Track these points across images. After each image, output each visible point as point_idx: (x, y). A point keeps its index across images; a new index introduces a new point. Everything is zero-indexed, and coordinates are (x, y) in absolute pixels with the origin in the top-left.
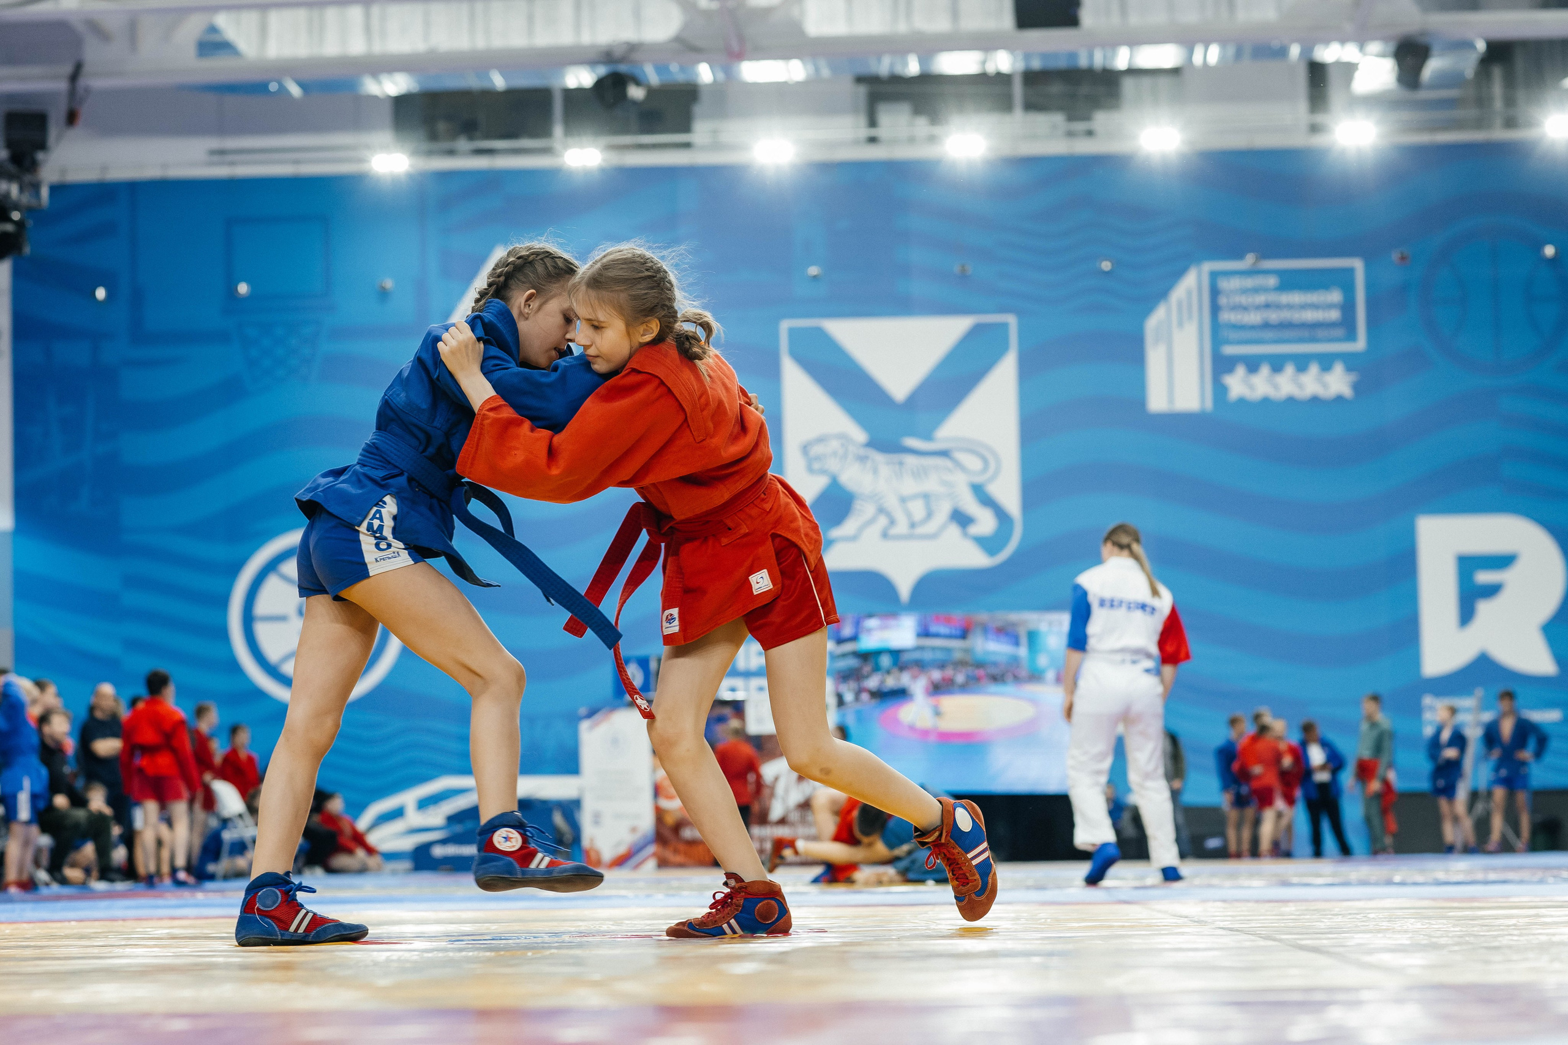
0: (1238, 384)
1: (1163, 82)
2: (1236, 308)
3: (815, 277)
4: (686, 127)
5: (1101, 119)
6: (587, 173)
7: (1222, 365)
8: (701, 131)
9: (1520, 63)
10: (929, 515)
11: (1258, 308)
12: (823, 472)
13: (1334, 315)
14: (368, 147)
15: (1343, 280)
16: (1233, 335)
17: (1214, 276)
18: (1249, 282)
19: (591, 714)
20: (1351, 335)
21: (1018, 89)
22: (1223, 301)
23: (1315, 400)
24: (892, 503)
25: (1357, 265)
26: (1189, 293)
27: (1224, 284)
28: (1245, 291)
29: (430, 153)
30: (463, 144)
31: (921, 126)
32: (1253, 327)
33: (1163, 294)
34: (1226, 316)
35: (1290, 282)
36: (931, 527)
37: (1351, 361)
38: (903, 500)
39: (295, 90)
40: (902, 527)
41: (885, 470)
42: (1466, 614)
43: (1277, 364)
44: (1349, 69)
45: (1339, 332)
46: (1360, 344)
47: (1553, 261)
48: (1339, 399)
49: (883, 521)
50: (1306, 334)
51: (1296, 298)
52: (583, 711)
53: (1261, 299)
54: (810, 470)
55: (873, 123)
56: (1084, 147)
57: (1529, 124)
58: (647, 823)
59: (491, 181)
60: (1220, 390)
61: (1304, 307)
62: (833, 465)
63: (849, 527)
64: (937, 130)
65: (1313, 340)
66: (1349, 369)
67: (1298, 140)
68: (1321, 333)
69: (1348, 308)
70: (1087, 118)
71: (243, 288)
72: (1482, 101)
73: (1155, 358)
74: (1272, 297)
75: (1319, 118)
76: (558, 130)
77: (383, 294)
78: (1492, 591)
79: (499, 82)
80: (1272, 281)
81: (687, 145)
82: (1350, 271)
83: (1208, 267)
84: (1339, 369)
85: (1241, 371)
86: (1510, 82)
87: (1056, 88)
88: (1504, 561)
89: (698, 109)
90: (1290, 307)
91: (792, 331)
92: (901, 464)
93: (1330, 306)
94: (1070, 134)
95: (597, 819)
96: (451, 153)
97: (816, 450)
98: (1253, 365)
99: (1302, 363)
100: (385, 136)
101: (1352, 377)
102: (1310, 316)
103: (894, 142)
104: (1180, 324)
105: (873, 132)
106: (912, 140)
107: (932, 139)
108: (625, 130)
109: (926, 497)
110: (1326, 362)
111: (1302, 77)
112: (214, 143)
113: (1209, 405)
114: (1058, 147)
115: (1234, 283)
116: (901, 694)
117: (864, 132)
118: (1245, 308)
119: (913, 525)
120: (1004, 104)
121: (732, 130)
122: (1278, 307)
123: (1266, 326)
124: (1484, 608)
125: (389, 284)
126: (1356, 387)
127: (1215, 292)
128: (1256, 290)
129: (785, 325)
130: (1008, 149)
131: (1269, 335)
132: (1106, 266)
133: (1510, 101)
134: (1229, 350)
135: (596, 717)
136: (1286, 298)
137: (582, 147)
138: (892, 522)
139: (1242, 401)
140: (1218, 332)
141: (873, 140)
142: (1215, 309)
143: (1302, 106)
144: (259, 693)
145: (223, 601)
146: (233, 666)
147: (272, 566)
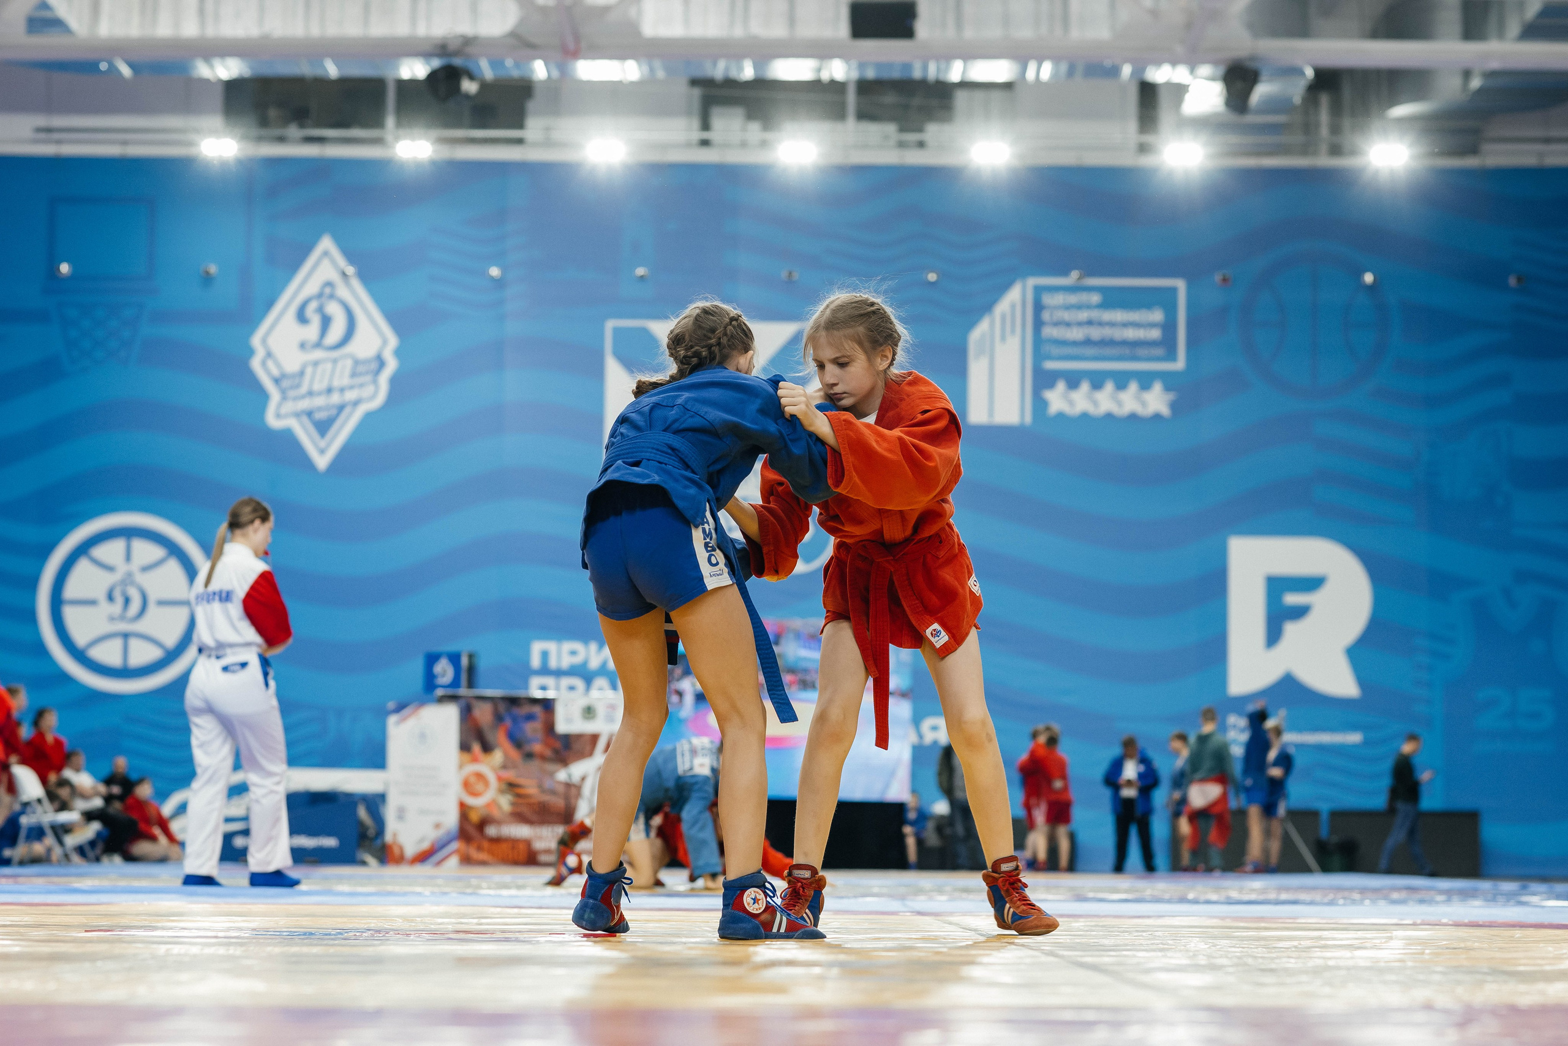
0: (1057, 400)
1: (996, 95)
2: (1057, 324)
3: (642, 277)
4: (520, 124)
5: (933, 131)
6: (418, 165)
7: (1043, 380)
8: (534, 128)
9: (1347, 92)
11: (1080, 324)
13: (1155, 334)
14: (197, 131)
15: (1165, 300)
16: (1055, 351)
17: (1039, 290)
18: (1073, 299)
19: (400, 708)
20: (1171, 355)
21: (851, 97)
22: (1046, 316)
23: (1133, 417)
25: (1180, 285)
26: (1013, 306)
27: (1048, 300)
28: (1068, 307)
29: (260, 139)
30: (293, 131)
31: (754, 130)
32: (1075, 343)
33: (987, 308)
34: (1048, 332)
35: (1113, 299)
37: (1170, 381)
39: (126, 71)
42: (1273, 636)
43: (1097, 381)
44: (1179, 91)
45: (1159, 351)
46: (1180, 364)
47: (1371, 288)
48: (1157, 417)
50: (1127, 351)
51: (1119, 316)
52: (391, 705)
53: (1084, 315)
55: (706, 126)
56: (914, 158)
57: (1354, 152)
58: (451, 820)
59: (321, 169)
60: (1040, 404)
61: (1125, 325)
64: (768, 136)
65: (1134, 358)
66: (1167, 388)
67: (1126, 159)
68: (1142, 352)
69: (1169, 327)
70: (920, 130)
71: (65, 268)
72: (1309, 128)
73: (977, 370)
74: (1095, 314)
75: (1148, 138)
76: (390, 121)
77: (207, 279)
78: (1299, 612)
79: (332, 71)
80: (1095, 298)
81: (520, 141)
82: (1173, 290)
83: (1032, 281)
84: (1158, 387)
85: (1061, 386)
86: (1336, 110)
87: (889, 99)
88: (1313, 584)
89: (531, 105)
90: (1112, 324)
91: (617, 331)
93: (1152, 325)
94: (902, 145)
95: (401, 814)
96: (281, 139)
98: (1073, 381)
99: (1121, 381)
100: (216, 121)
101: (1171, 396)
102: (1131, 334)
103: (726, 146)
104: (1003, 338)
105: (705, 135)
106: (744, 145)
107: (764, 144)
108: (457, 124)
110: (1146, 381)
111: (1132, 95)
112: (41, 121)
113: (1028, 419)
114: (889, 157)
115: (1059, 299)
117: (697, 135)
118: (1068, 324)
120: (838, 113)
121: (566, 128)
122: (1101, 324)
123: (1088, 342)
124: (1291, 630)
125: (213, 269)
126: (1174, 406)
127: (1038, 307)
128: (1079, 307)
129: (610, 325)
130: (838, 159)
131: (1090, 351)
132: (932, 277)
133: (1335, 129)
134: (1050, 365)
135: (405, 712)
136: (1108, 316)
137: (413, 139)
139: (1061, 416)
140: (1040, 347)
141: (705, 143)
142: (1038, 324)
143: (1132, 125)
144: (65, 678)
145: (32, 583)
146: (40, 649)
147: (83, 550)
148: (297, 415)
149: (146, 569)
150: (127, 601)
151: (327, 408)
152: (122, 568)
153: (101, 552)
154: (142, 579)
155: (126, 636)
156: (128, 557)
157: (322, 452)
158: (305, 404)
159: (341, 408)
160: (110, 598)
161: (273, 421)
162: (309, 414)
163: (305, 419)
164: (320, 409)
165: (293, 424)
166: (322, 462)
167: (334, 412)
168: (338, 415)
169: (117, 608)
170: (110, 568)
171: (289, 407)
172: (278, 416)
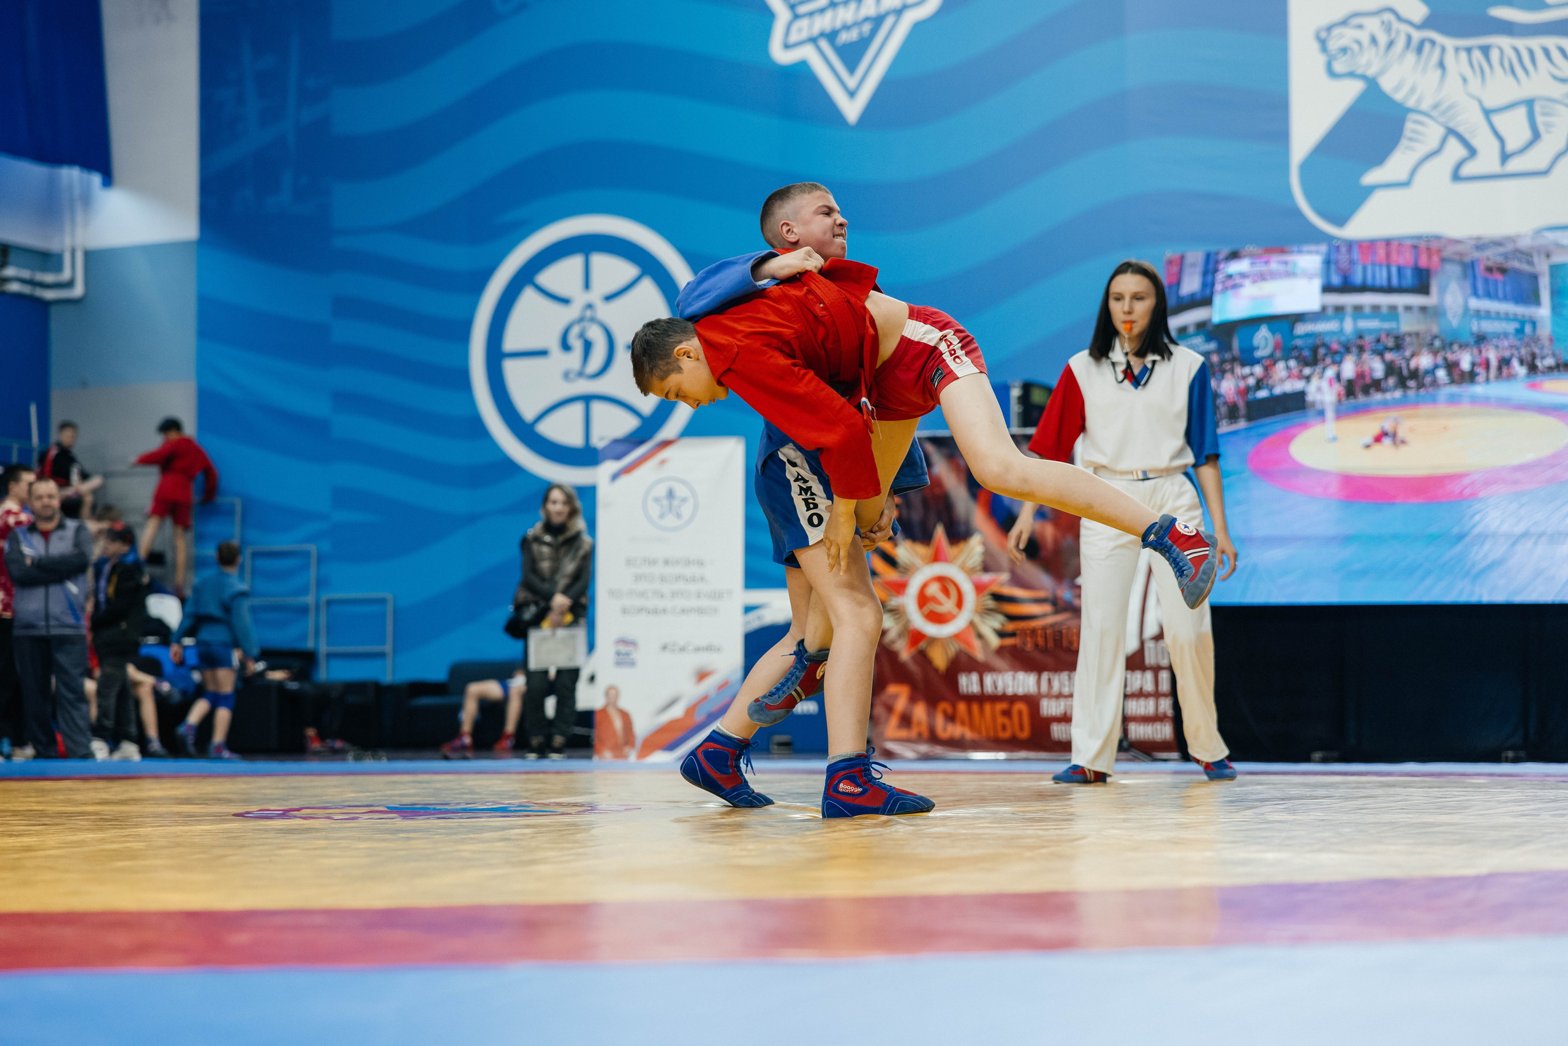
10: (1536, 136)
12: (1351, 75)
24: (1471, 121)
36: (1537, 158)
38: (1487, 113)
40: (1487, 160)
41: (1457, 64)
49: (1455, 150)
54: (1332, 74)
62: (1369, 61)
63: (1396, 166)
92: (1485, 50)
97: (1344, 37)
109: (1529, 103)
116: (1296, 403)
119: (1505, 157)
138: (1472, 152)
144: (511, 467)
145: (462, 331)
146: (477, 428)
147: (526, 276)
148: (813, 40)
149: (609, 298)
150: (588, 346)
151: (857, 24)
152: (580, 299)
153: (552, 277)
154: (604, 312)
155: (587, 399)
156: (587, 285)
157: (852, 94)
158: (824, 23)
159: (878, 21)
160: (566, 346)
161: (781, 56)
162: (831, 36)
163: (824, 44)
164: (846, 27)
165: (807, 53)
166: (852, 110)
167: (867, 28)
168: (874, 32)
169: (573, 359)
170: (565, 301)
171: (804, 28)
172: (787, 46)
